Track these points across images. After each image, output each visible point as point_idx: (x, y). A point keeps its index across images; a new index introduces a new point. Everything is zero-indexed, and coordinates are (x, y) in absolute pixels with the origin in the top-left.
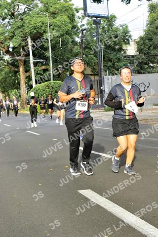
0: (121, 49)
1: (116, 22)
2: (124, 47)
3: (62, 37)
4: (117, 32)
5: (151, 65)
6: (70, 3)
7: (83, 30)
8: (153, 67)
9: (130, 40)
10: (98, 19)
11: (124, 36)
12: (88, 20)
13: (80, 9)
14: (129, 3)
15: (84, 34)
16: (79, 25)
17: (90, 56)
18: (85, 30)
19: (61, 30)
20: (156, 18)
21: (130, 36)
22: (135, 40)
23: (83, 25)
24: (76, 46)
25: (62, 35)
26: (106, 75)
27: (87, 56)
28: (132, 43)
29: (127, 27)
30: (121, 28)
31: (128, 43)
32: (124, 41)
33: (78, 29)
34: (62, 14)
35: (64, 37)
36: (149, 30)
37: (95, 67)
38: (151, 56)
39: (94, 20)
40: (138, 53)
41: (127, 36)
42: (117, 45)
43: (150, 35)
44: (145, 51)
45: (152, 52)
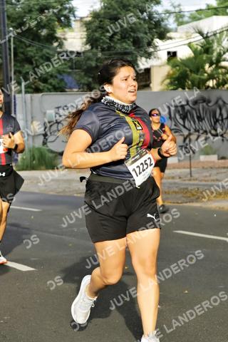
0: (52, 38)
2: (59, 33)
9: (72, 18)
21: (72, 10)
22: (82, 18)
26: (20, 92)
28: (75, 25)
31: (67, 24)
32: (59, 21)
38: (116, 54)
40: (88, 47)
41: (66, 8)
42: (43, 27)
43: (115, 9)
44: (104, 42)
45: (118, 46)
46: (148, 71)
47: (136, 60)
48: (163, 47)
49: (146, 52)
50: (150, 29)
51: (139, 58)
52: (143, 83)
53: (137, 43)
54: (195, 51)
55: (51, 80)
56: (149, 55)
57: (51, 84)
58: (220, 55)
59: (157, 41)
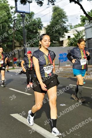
0: (37, 32)
1: (34, 16)
2: (39, 31)
3: (2, 24)
4: (34, 22)
5: (54, 42)
6: (7, 3)
7: (15, 20)
8: (55, 43)
9: (42, 27)
10: (24, 14)
11: (39, 25)
12: (18, 14)
13: (13, 7)
14: (42, 5)
15: (15, 22)
16: (12, 17)
17: (18, 35)
18: (16, 20)
19: (2, 20)
20: (57, 15)
21: (42, 25)
22: (45, 27)
23: (15, 17)
24: (11, 29)
25: (2, 23)
26: (28, 47)
27: (17, 36)
28: (43, 29)
29: (40, 19)
30: (37, 20)
31: (41, 29)
32: (39, 28)
33: (12, 19)
34: (2, 10)
35: (4, 23)
36: (53, 22)
37: (21, 42)
38: (54, 37)
39: (21, 15)
41: (41, 24)
42: (34, 29)
43: (53, 25)
44: (51, 34)
45: (55, 34)
46: (62, 41)
47: (59, 38)
48: (67, 35)
49: (62, 36)
50: (63, 30)
51: (60, 38)
52: (61, 45)
53: (60, 34)
54: (75, 36)
55: (36, 44)
56: (63, 37)
57: (36, 45)
58: (82, 37)
59: (65, 33)
